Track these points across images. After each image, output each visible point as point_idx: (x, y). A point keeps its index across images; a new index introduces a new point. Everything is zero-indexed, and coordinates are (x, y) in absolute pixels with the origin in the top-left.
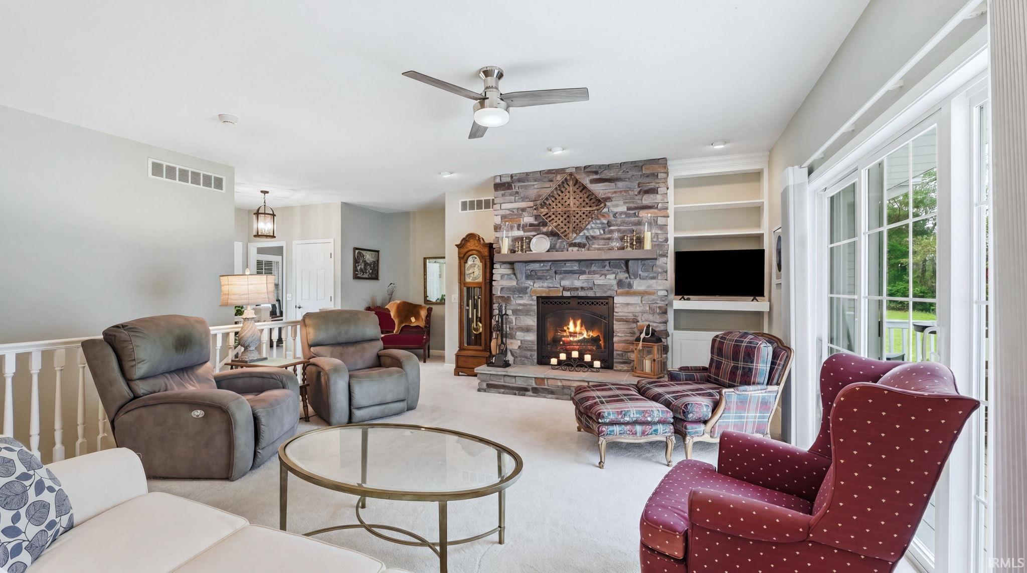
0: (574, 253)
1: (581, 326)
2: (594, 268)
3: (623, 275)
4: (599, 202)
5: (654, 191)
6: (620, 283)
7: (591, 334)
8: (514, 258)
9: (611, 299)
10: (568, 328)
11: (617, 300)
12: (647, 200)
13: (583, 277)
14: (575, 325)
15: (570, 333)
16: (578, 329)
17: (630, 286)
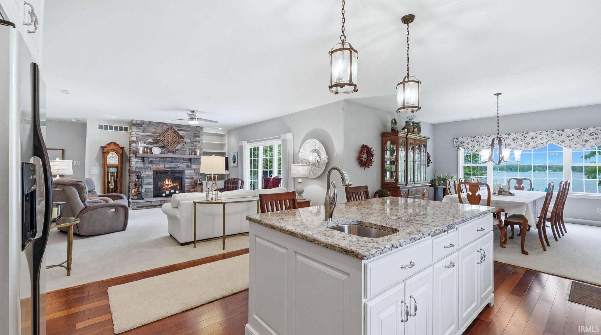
0: (170, 155)
1: (171, 182)
2: (178, 160)
3: (189, 164)
4: (182, 137)
5: (199, 137)
6: (188, 166)
7: (174, 185)
8: (145, 155)
9: (184, 171)
10: (166, 183)
11: (186, 171)
12: (197, 139)
13: (173, 164)
14: (168, 182)
15: (166, 184)
16: (170, 182)
17: (191, 167)
